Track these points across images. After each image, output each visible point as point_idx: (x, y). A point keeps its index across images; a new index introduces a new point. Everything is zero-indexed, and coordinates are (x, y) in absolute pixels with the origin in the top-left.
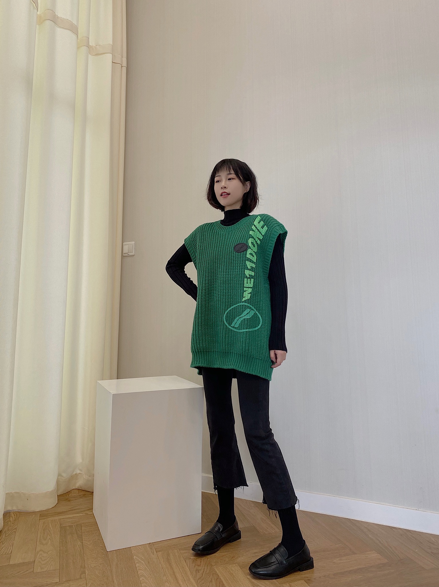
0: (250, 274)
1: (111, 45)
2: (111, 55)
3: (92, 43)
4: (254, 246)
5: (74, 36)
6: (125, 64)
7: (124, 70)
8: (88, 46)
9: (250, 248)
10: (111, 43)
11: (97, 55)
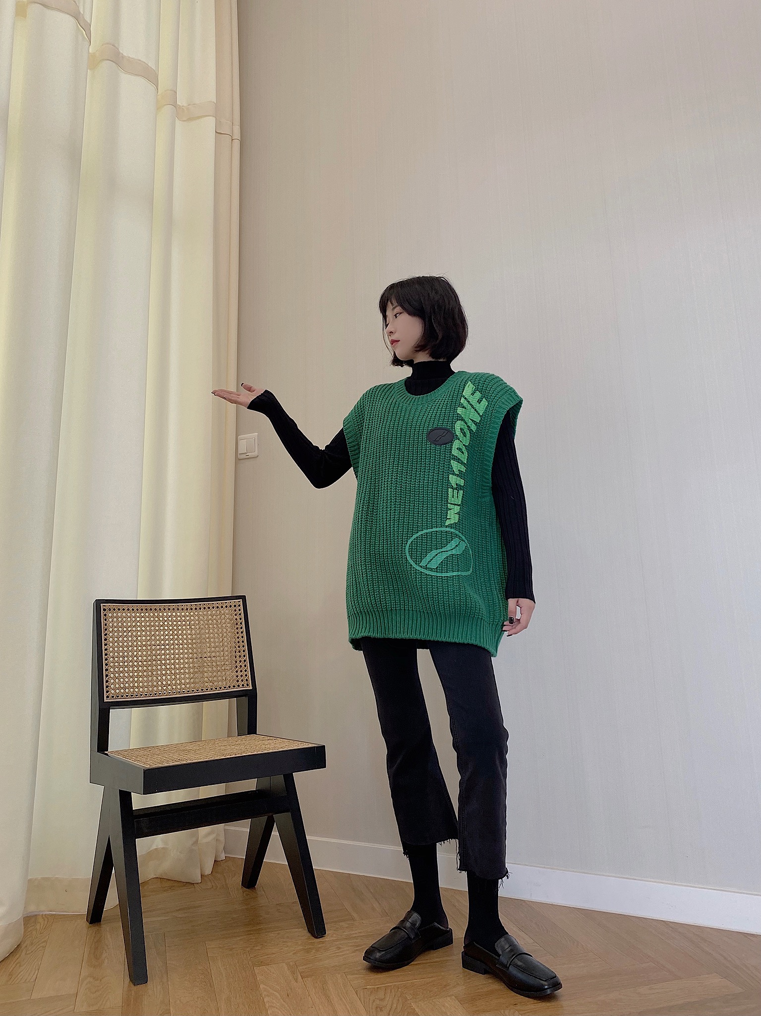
0: (457, 483)
1: (214, 103)
2: (214, 119)
3: (181, 101)
4: (465, 435)
5: (152, 87)
6: (237, 135)
7: (237, 144)
8: (175, 105)
9: (459, 439)
10: (213, 98)
11: (190, 119)
